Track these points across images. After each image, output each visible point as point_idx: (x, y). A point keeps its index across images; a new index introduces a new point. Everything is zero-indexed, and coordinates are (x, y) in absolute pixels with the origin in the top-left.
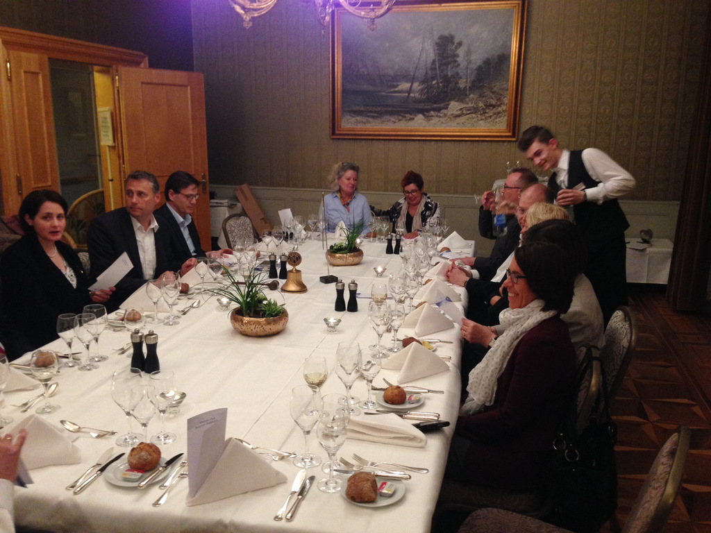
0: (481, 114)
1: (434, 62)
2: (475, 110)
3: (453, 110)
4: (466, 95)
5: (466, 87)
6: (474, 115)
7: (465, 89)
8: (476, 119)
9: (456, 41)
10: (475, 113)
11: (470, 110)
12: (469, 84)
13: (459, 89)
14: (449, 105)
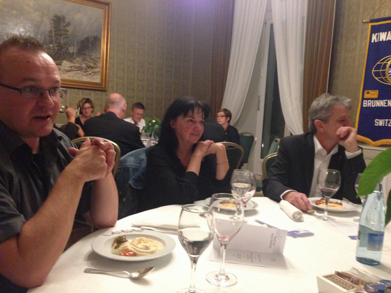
0: (84, 72)
1: (51, 32)
2: (80, 69)
3: (65, 67)
4: (74, 58)
5: (73, 52)
6: (79, 72)
7: (73, 54)
8: (80, 75)
9: (67, 21)
10: (80, 70)
11: (76, 68)
12: (75, 51)
13: (69, 53)
14: (62, 62)
